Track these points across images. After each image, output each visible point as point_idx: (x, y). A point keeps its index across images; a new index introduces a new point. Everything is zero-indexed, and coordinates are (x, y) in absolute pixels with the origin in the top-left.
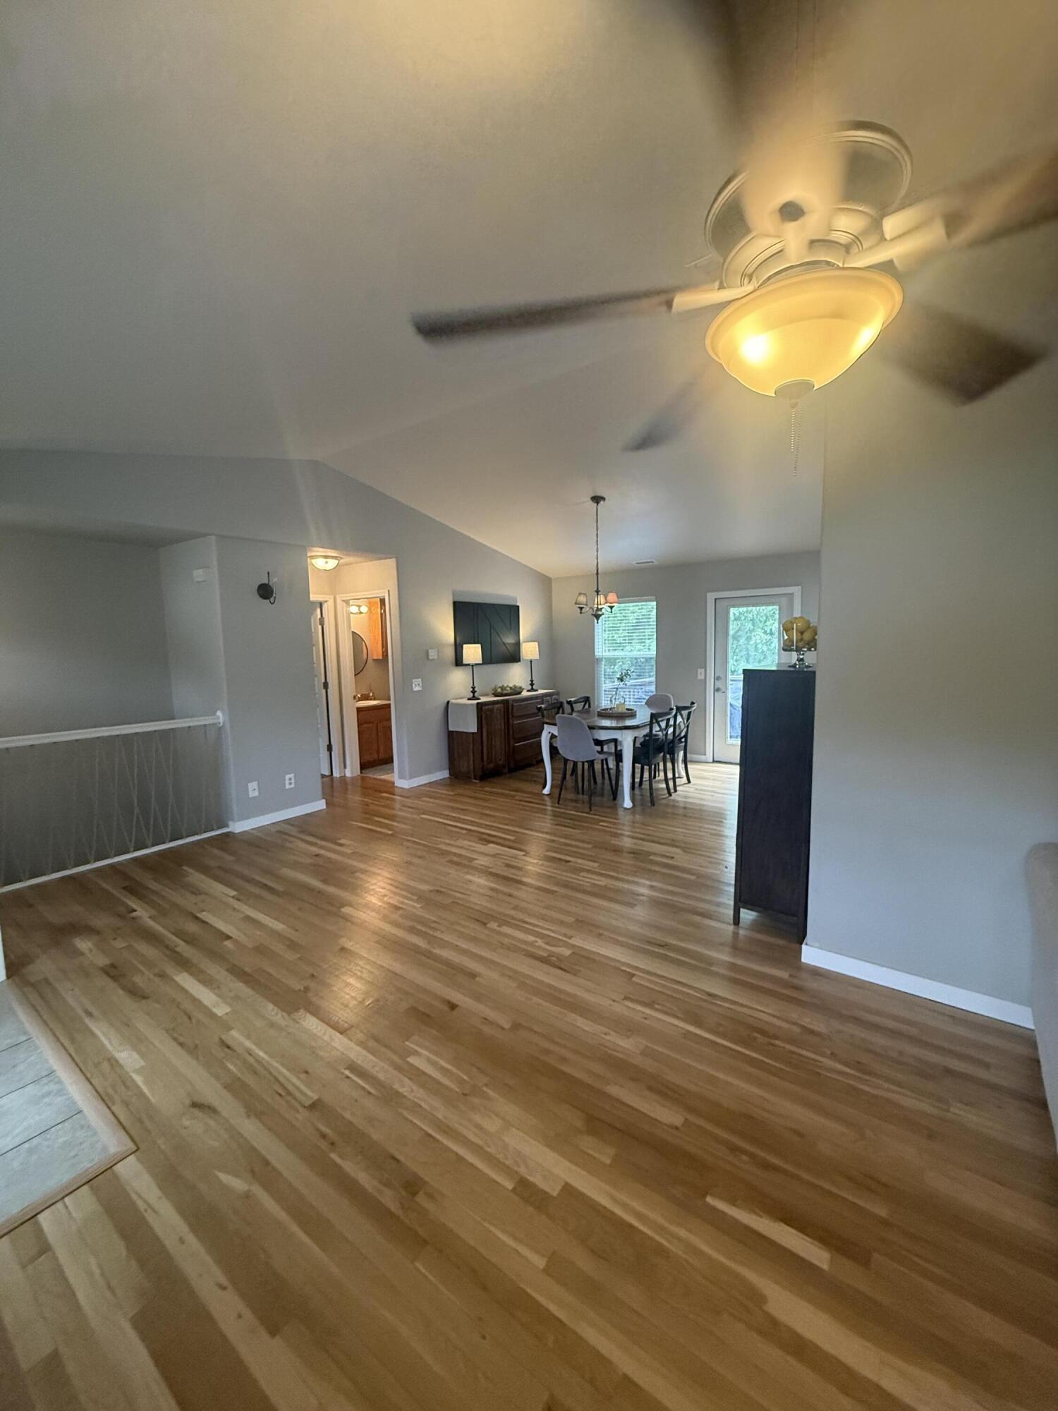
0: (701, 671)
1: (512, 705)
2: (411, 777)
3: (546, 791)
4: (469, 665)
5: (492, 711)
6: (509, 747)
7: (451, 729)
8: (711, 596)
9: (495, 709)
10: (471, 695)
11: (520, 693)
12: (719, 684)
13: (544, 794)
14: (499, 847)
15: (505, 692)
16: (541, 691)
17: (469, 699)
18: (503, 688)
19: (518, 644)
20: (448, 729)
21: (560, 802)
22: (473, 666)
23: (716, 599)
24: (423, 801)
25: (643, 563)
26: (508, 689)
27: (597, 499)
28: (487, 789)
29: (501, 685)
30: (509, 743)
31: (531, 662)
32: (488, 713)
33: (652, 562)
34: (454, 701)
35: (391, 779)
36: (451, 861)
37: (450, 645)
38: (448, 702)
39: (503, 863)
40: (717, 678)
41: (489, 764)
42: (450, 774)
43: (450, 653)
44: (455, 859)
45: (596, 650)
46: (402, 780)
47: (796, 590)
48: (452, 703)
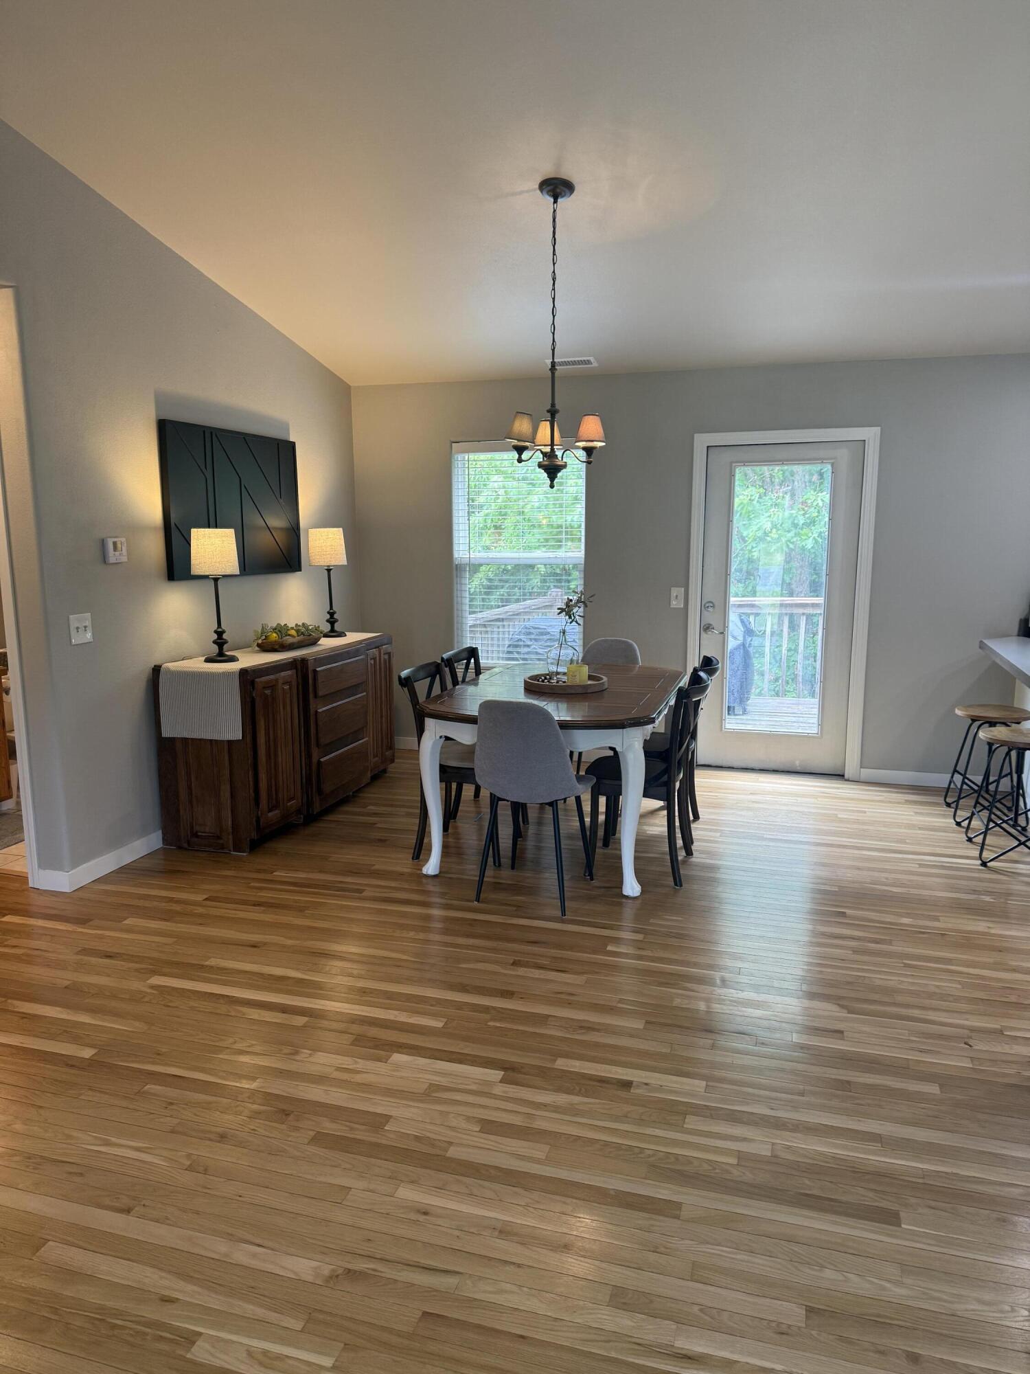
0: (677, 592)
1: (315, 671)
2: (75, 863)
3: (432, 866)
4: (206, 577)
5: (272, 686)
6: (309, 764)
7: (167, 732)
8: (702, 441)
9: (281, 682)
10: (215, 649)
11: (314, 642)
12: (710, 617)
13: (427, 876)
14: (422, 1061)
15: (289, 640)
16: (352, 637)
17: (208, 660)
18: (281, 630)
19: (294, 531)
20: (160, 733)
21: (482, 896)
22: (216, 580)
23: (708, 447)
24: (129, 930)
25: (574, 363)
26: (293, 632)
27: (557, 187)
28: (279, 874)
29: (275, 625)
30: (309, 756)
31: (329, 570)
32: (268, 692)
33: (589, 362)
34: (172, 666)
35: (17, 867)
36: (319, 1139)
37: (155, 528)
38: (157, 670)
39: (469, 1119)
40: (706, 606)
41: (270, 810)
42: (165, 840)
43: (154, 547)
44: (329, 1127)
45: (456, 547)
46: (49, 872)
47: (870, 434)
48: (168, 671)
